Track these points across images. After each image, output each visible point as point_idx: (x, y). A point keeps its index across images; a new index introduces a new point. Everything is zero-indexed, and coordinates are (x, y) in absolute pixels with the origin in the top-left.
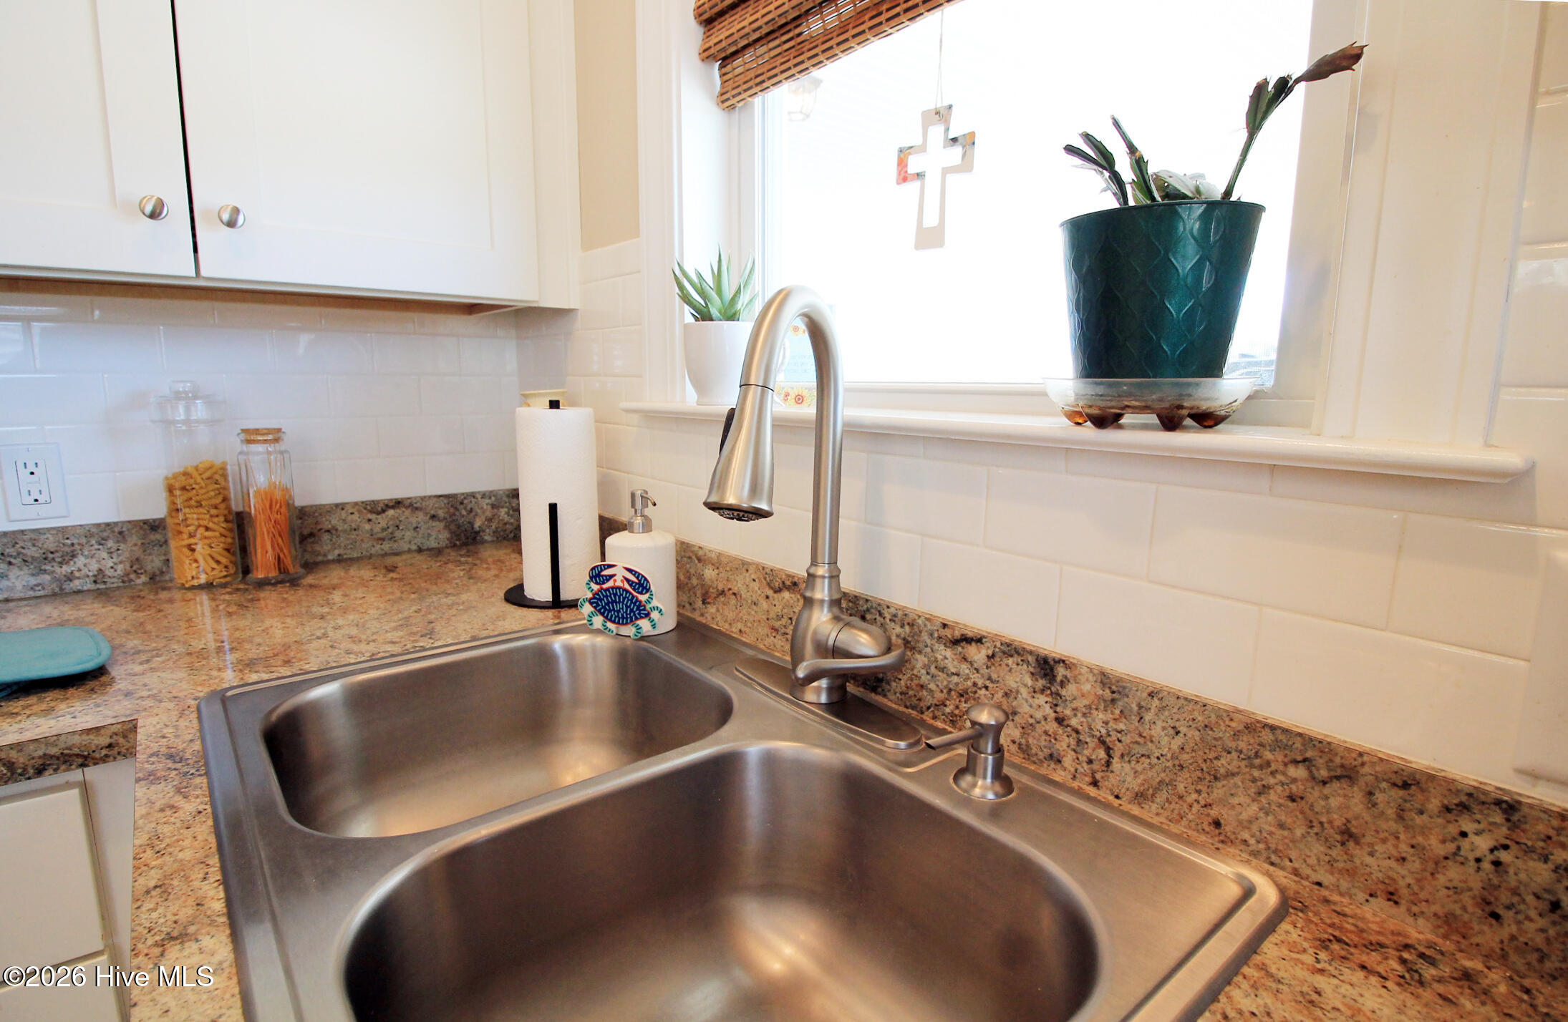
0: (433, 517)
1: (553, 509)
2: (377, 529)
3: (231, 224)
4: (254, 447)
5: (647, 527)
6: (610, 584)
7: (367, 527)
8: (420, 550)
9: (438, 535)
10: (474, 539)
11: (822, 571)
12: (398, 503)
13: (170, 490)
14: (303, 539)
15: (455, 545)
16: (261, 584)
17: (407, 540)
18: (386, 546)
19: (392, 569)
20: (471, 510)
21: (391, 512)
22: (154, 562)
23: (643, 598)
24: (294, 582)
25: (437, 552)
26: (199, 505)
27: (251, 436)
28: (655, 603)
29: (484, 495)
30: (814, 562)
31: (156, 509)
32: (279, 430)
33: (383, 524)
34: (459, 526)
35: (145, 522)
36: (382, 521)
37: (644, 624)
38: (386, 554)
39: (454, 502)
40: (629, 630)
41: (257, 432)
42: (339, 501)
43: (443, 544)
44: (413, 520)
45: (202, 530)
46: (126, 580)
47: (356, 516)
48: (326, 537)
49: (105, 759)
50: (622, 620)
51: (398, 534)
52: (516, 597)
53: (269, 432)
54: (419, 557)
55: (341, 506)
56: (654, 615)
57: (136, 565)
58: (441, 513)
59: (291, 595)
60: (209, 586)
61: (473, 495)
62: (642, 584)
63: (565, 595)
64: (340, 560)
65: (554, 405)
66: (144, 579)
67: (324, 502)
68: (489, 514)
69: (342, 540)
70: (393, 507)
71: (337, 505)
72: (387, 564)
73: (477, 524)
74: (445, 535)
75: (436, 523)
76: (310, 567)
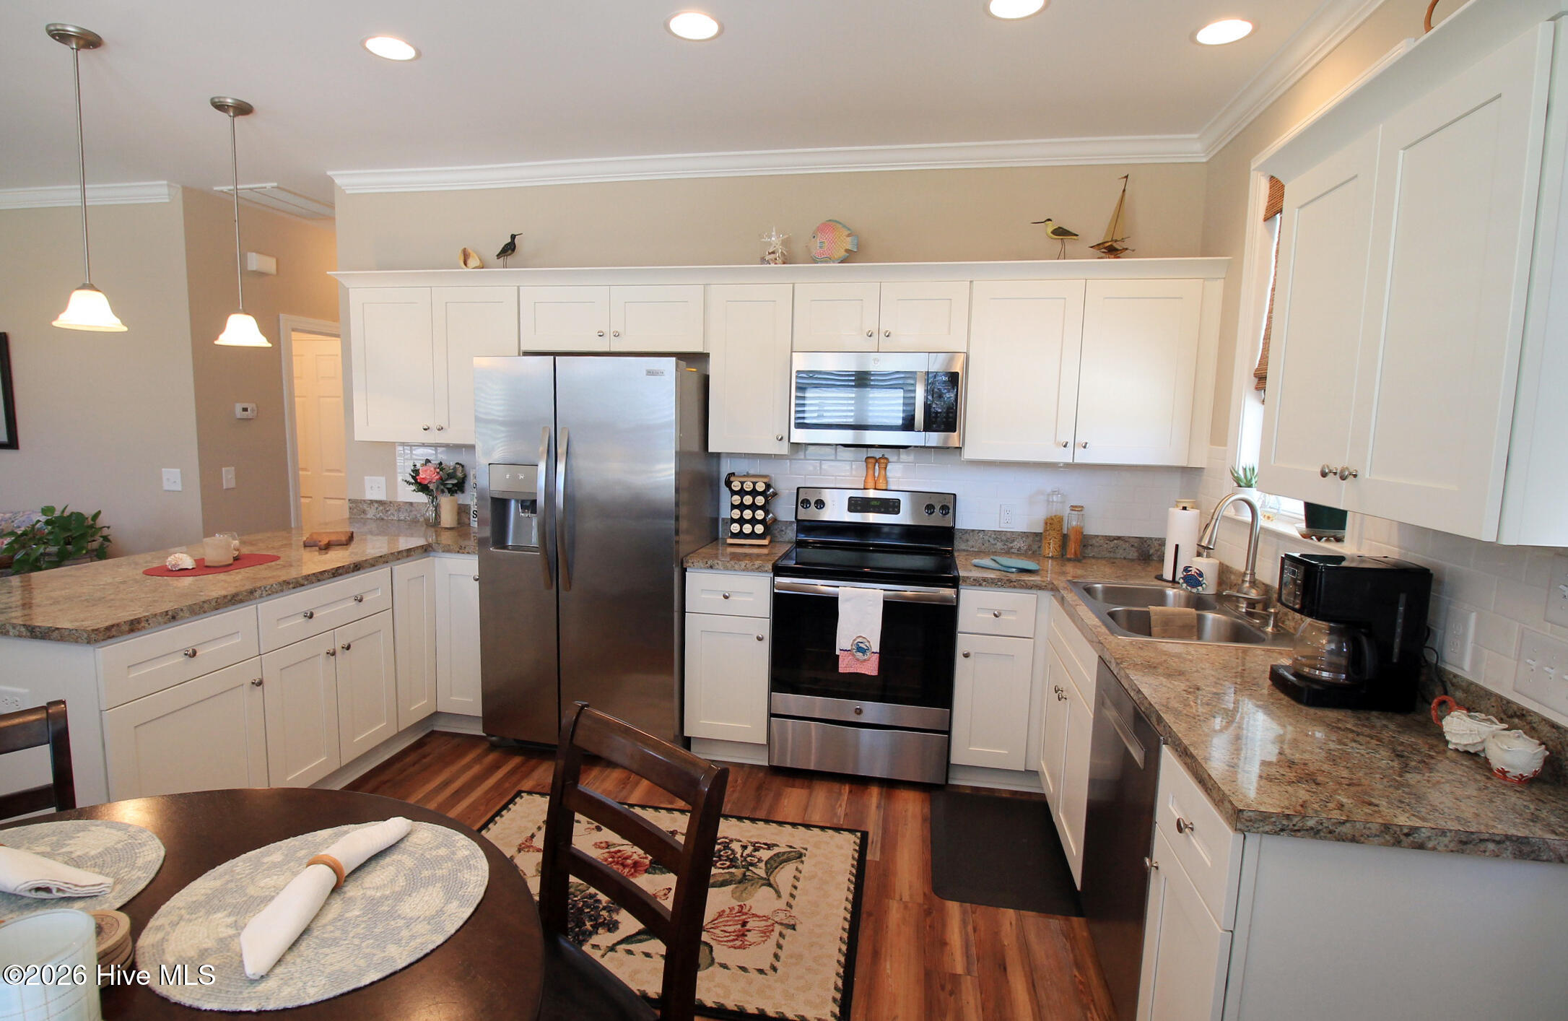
0: (1132, 546)
1: (1177, 546)
2: (1109, 547)
3: (1085, 447)
4: (1074, 512)
5: (1208, 556)
6: (1190, 573)
7: (1106, 546)
8: (1125, 558)
9: (1133, 554)
10: (1149, 558)
11: (1249, 572)
12: (1119, 538)
13: (1046, 524)
14: (1084, 546)
15: (1140, 560)
16: (1069, 560)
17: (1120, 553)
18: (1112, 555)
19: (1114, 563)
20: (1149, 545)
21: (1116, 541)
22: (1035, 547)
23: (1201, 579)
24: (1079, 561)
25: (1132, 560)
26: (1054, 530)
27: (1073, 508)
28: (1204, 581)
29: (1156, 539)
30: (1246, 569)
31: (1039, 529)
32: (1082, 507)
33: (1112, 546)
34: (1143, 551)
35: (1035, 533)
36: (1112, 544)
37: (1200, 588)
38: (1111, 558)
39: (1142, 540)
40: (1194, 590)
41: (1076, 507)
42: (1097, 534)
43: (1135, 558)
44: (1124, 546)
45: (1053, 539)
46: (1026, 551)
47: (1102, 541)
48: (1090, 547)
49: (1043, 589)
50: (1193, 587)
51: (1117, 551)
52: (1160, 578)
53: (1080, 507)
54: (1124, 561)
55: (1098, 536)
56: (1204, 585)
57: (1030, 548)
58: (1136, 545)
59: (1079, 564)
60: (1052, 558)
61: (1151, 539)
62: (1201, 575)
63: (1177, 579)
64: (1093, 557)
65: (1184, 508)
66: (1030, 552)
67: (1092, 534)
68: (1157, 548)
69: (1096, 549)
70: (1117, 540)
71: (1096, 536)
72: (1112, 561)
73: (1151, 552)
74: (1136, 554)
75: (1133, 549)
76: (1084, 557)
